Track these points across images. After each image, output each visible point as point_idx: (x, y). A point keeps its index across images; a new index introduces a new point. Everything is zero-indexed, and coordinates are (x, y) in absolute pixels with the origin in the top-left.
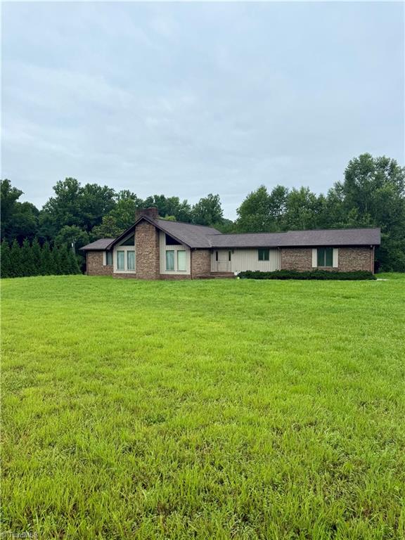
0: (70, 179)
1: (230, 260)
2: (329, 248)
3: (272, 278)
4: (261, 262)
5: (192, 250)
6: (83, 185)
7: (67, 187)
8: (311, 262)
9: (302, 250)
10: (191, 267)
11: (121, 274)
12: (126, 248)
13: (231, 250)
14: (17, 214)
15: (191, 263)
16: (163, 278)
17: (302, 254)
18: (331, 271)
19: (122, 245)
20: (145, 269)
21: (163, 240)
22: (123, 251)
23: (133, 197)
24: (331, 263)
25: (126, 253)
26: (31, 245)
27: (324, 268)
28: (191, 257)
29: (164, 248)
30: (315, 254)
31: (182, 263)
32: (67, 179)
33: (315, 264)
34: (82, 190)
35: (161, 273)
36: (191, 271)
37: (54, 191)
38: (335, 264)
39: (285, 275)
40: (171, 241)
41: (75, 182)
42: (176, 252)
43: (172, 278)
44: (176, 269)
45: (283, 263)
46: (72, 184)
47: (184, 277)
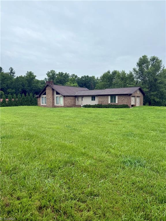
0: (52, 70)
1: (82, 100)
2: (115, 96)
3: (93, 107)
4: (92, 101)
5: (64, 96)
6: (57, 73)
7: (51, 74)
8: (108, 101)
9: (105, 96)
10: (64, 103)
11: (43, 105)
12: (44, 96)
13: (82, 96)
14: (34, 84)
15: (64, 101)
16: (55, 107)
17: (105, 98)
18: (115, 104)
19: (43, 95)
20: (49, 104)
21: (55, 93)
22: (43, 97)
23: (76, 77)
24: (115, 102)
25: (44, 97)
26: (29, 95)
27: (113, 104)
28: (64, 99)
29: (56, 96)
30: (109, 97)
31: (61, 101)
32: (51, 71)
33: (109, 102)
34: (57, 75)
35: (55, 105)
36: (64, 104)
37: (47, 75)
38: (117, 102)
39: (98, 106)
40: (57, 93)
41: (54, 71)
42: (59, 97)
43: (58, 107)
44: (59, 104)
45: (99, 101)
46: (53, 72)
47: (61, 107)
